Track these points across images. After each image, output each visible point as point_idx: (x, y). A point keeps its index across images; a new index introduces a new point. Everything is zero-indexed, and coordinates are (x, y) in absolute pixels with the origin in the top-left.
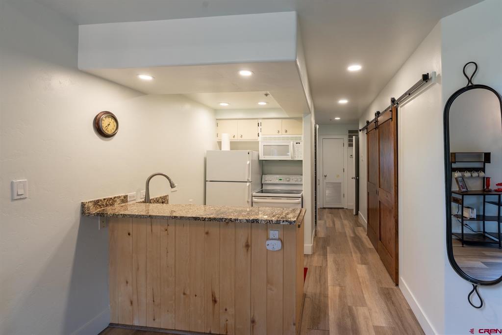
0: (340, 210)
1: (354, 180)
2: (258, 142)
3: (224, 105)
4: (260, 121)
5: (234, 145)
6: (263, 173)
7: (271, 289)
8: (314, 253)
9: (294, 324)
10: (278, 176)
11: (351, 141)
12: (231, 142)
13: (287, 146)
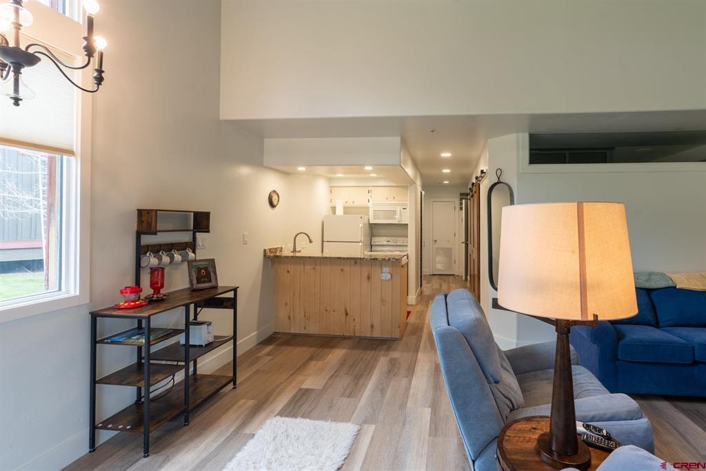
0: (450, 277)
1: (464, 245)
2: (368, 208)
3: (339, 175)
4: (370, 189)
5: (347, 210)
6: (372, 235)
7: (384, 306)
8: (417, 304)
9: (399, 327)
10: (389, 239)
11: (461, 204)
12: (344, 208)
13: (395, 211)
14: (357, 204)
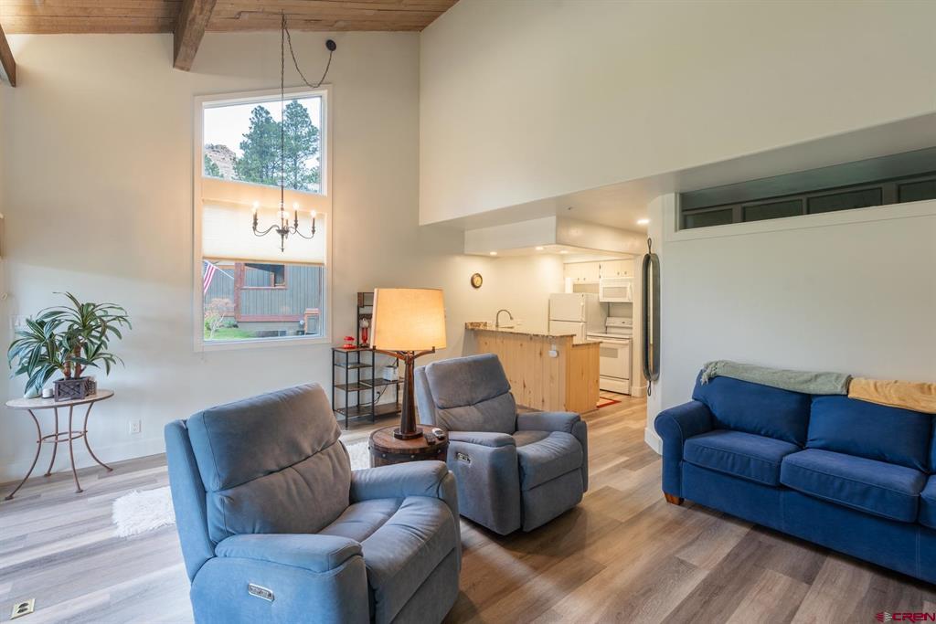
2: (598, 285)
3: (565, 252)
4: (601, 263)
5: (577, 288)
6: (606, 316)
7: (553, 383)
10: (623, 320)
12: (574, 285)
13: (625, 288)
14: (589, 281)
